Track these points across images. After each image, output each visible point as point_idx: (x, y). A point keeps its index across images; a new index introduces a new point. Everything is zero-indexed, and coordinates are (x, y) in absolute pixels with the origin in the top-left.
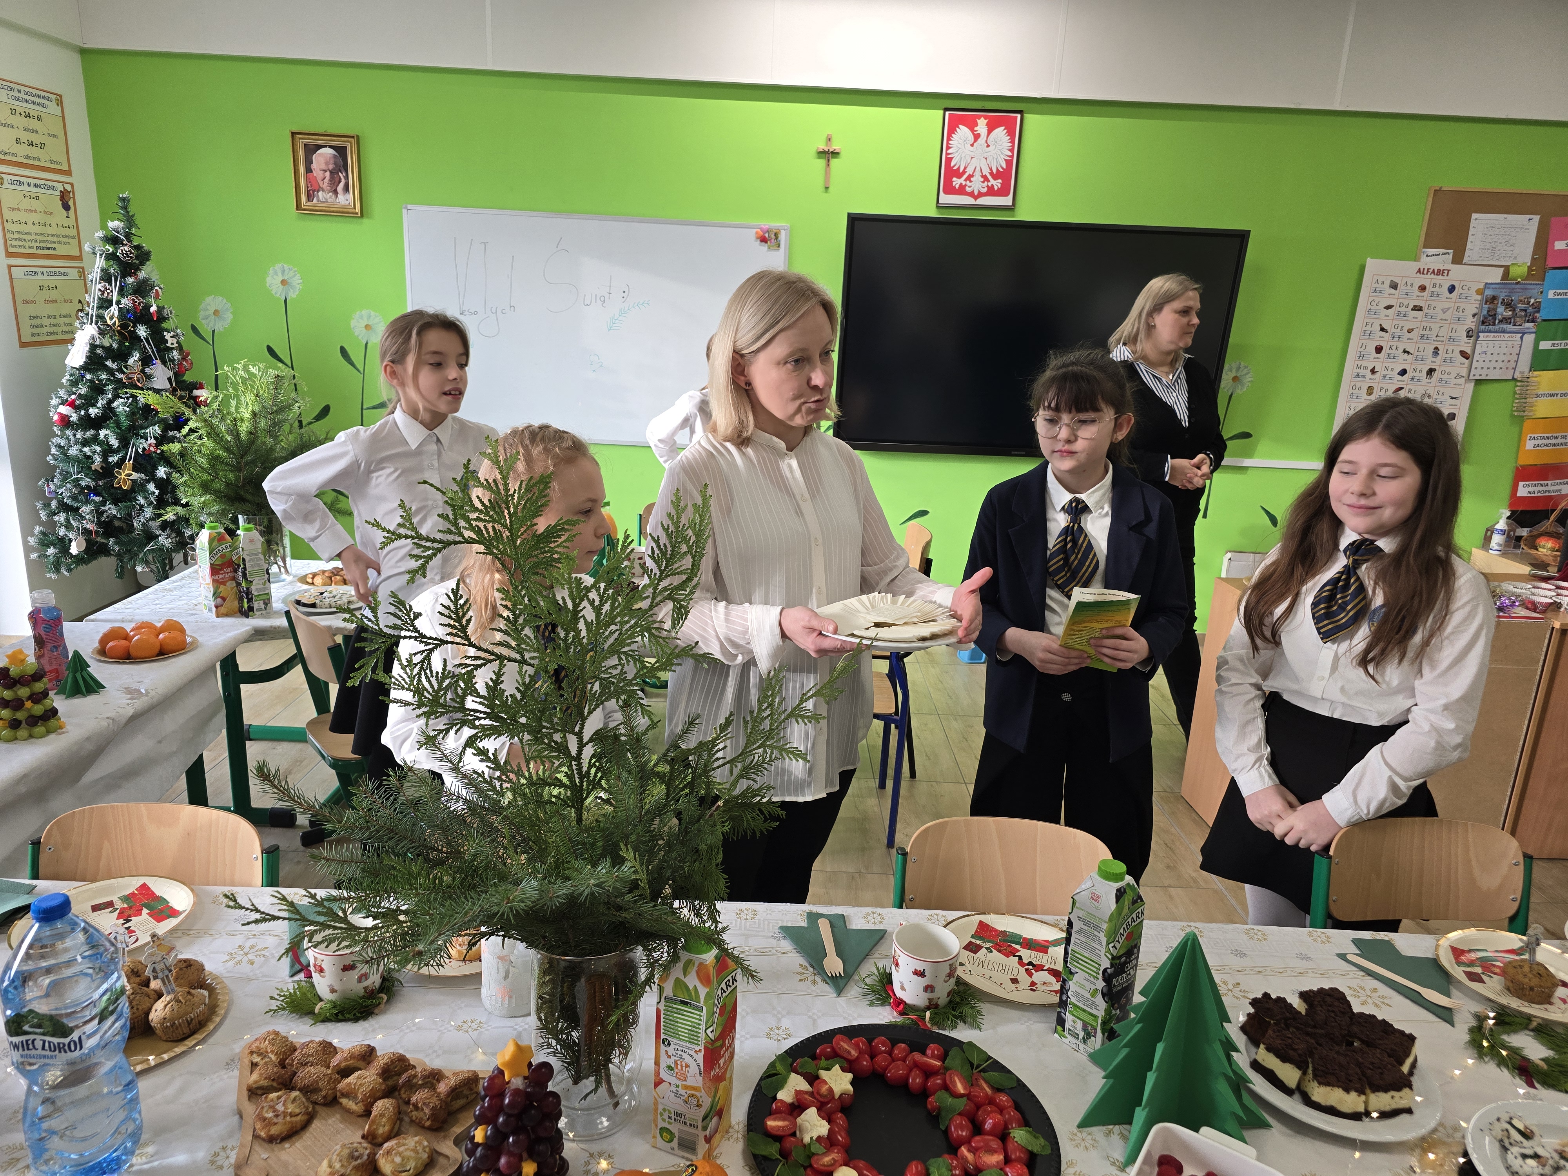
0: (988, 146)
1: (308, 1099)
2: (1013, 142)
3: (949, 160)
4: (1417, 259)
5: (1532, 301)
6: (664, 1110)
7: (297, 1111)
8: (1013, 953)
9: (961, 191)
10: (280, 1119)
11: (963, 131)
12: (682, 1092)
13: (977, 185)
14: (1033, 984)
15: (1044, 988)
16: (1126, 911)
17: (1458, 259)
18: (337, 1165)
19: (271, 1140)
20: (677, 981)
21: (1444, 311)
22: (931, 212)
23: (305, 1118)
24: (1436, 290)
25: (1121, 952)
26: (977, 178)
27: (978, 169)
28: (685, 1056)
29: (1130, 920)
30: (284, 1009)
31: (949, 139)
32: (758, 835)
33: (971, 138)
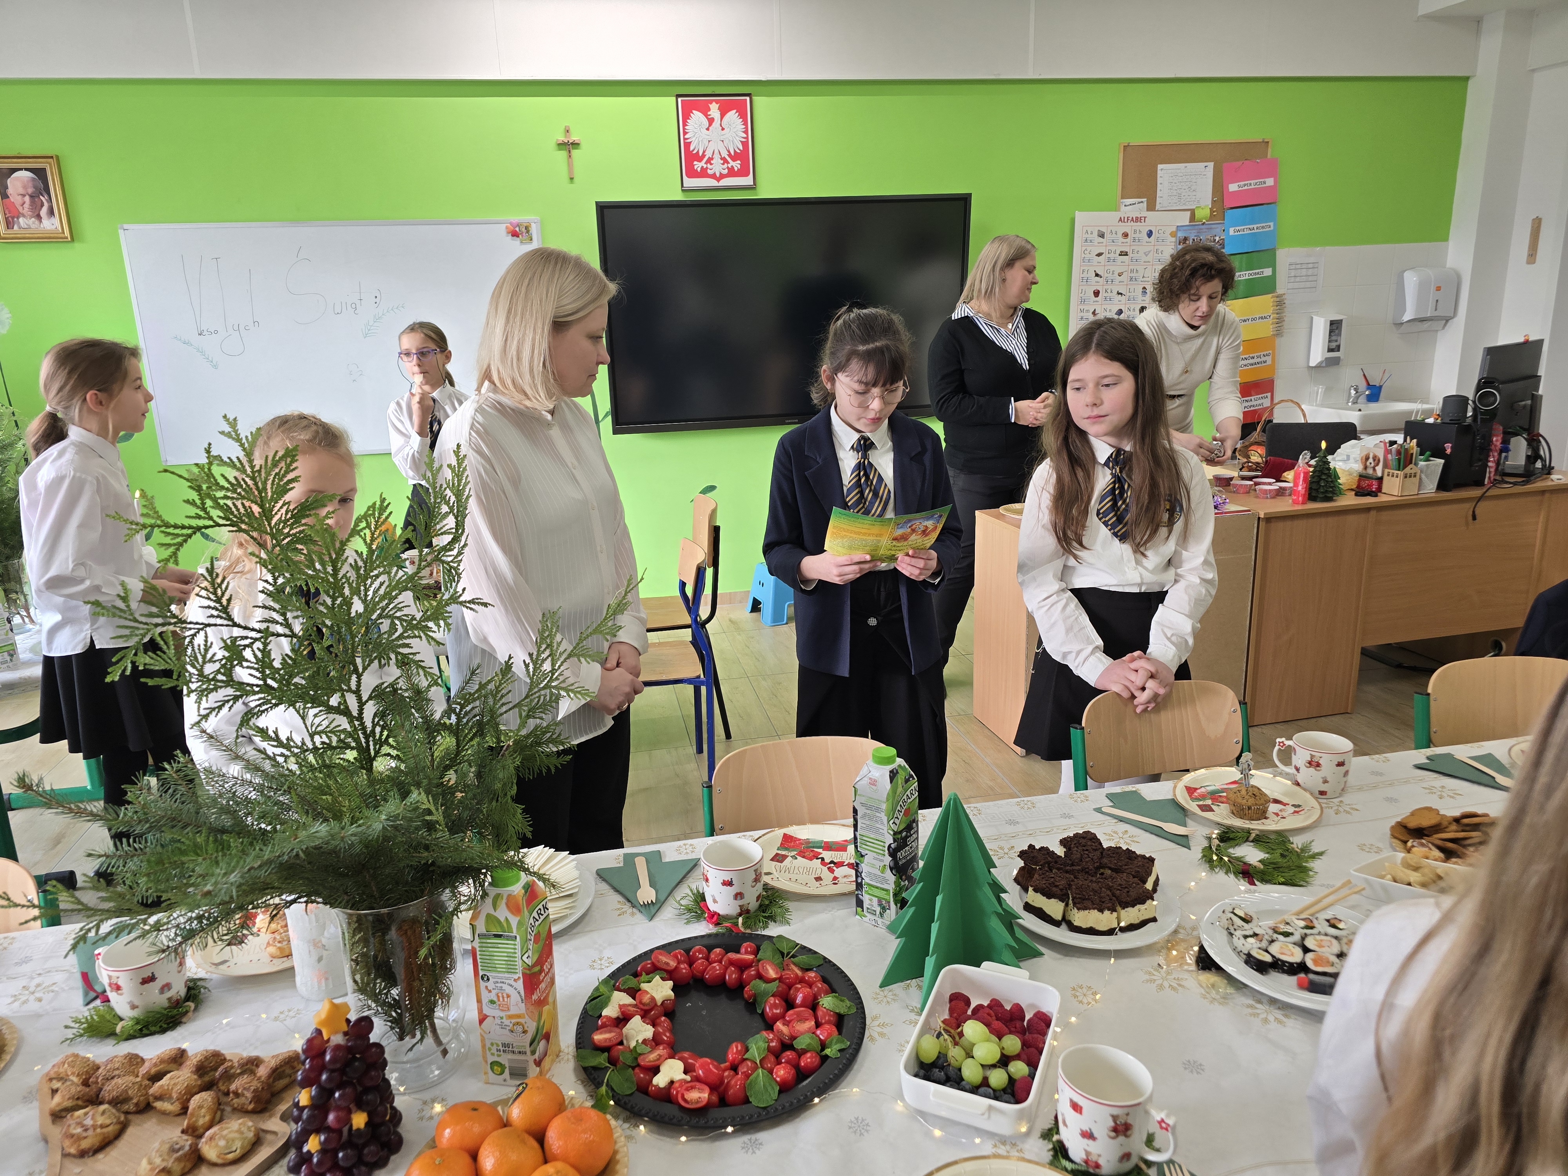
0: (723, 129)
1: (118, 1110)
2: (745, 124)
3: (688, 145)
4: (1118, 209)
5: (1217, 239)
6: (492, 1044)
7: (108, 1122)
8: (816, 856)
9: (703, 174)
10: (90, 1133)
11: (697, 116)
12: (507, 1022)
13: (717, 167)
14: (835, 878)
15: (845, 880)
16: (900, 789)
17: (1151, 207)
18: (158, 1161)
19: (83, 1154)
20: (488, 916)
21: (1146, 254)
22: (678, 196)
23: (118, 1127)
24: (1137, 235)
25: (902, 827)
26: (717, 161)
27: (716, 152)
28: (505, 986)
29: (905, 797)
30: (81, 1036)
31: (685, 125)
32: (553, 771)
33: (706, 123)
